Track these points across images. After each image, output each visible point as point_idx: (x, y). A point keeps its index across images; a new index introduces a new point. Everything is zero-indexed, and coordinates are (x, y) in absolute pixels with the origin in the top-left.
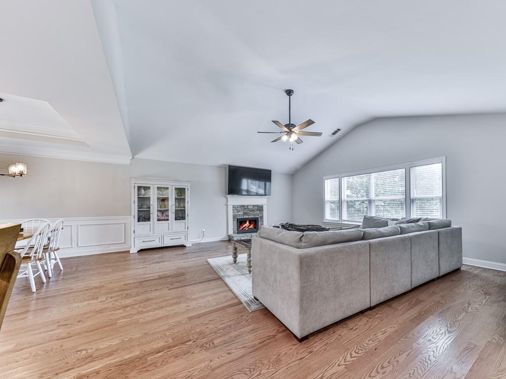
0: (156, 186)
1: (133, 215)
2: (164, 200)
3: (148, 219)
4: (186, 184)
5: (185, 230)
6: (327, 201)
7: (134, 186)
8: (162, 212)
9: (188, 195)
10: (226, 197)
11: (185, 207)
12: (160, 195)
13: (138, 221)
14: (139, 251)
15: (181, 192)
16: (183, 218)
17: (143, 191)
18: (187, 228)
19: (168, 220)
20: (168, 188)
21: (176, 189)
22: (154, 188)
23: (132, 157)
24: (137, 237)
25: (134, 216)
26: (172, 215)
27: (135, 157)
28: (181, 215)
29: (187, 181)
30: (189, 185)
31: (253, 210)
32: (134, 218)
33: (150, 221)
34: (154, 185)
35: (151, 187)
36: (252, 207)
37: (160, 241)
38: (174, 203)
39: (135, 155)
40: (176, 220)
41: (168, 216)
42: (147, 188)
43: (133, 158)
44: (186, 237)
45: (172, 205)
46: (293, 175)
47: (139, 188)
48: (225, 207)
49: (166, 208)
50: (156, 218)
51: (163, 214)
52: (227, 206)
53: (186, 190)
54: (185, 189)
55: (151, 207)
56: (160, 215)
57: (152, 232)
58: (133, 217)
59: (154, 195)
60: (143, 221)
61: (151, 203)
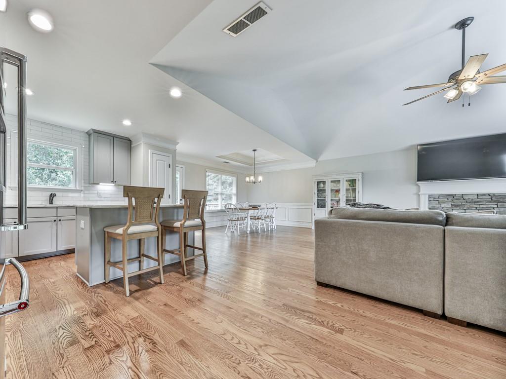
0: (330, 180)
2: (338, 191)
3: (324, 206)
4: (357, 176)
9: (358, 186)
10: (417, 185)
11: (356, 198)
12: (335, 187)
13: (318, 207)
15: (353, 182)
17: (322, 185)
20: (339, 181)
21: (347, 180)
23: (315, 161)
27: (318, 160)
32: (315, 204)
35: (327, 181)
36: (476, 197)
38: (345, 194)
39: (318, 159)
42: (324, 183)
43: (317, 161)
45: (343, 195)
47: (319, 183)
50: (330, 206)
51: (337, 202)
52: (419, 195)
54: (356, 180)
55: (326, 197)
58: (313, 204)
59: (328, 187)
60: (321, 207)
61: (326, 194)
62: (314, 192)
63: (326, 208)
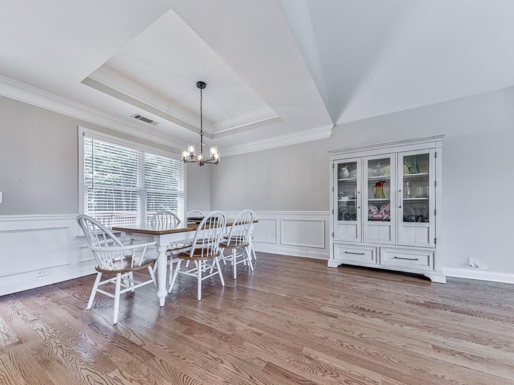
0: (366, 160)
1: (331, 209)
2: (380, 184)
3: (353, 217)
4: (432, 145)
5: (427, 245)
7: (333, 165)
8: (379, 205)
9: (435, 170)
11: (429, 197)
12: (374, 175)
13: (339, 219)
14: (339, 266)
16: (424, 218)
18: (432, 241)
19: (389, 220)
20: (388, 161)
21: (406, 159)
22: (362, 163)
23: (333, 125)
24: (338, 244)
25: (333, 210)
26: (396, 211)
29: (434, 137)
30: (439, 144)
32: (333, 213)
33: (356, 220)
35: (358, 161)
37: (374, 258)
38: (401, 188)
40: (405, 220)
41: (388, 213)
42: (352, 166)
43: (335, 126)
44: (432, 260)
45: (397, 192)
47: (341, 167)
49: (384, 198)
50: (366, 215)
51: (379, 209)
53: (432, 156)
54: (428, 155)
55: (359, 196)
56: (374, 210)
57: (359, 239)
58: (331, 212)
59: (362, 176)
60: (346, 219)
61: (359, 189)
62: (331, 186)
63: (358, 222)
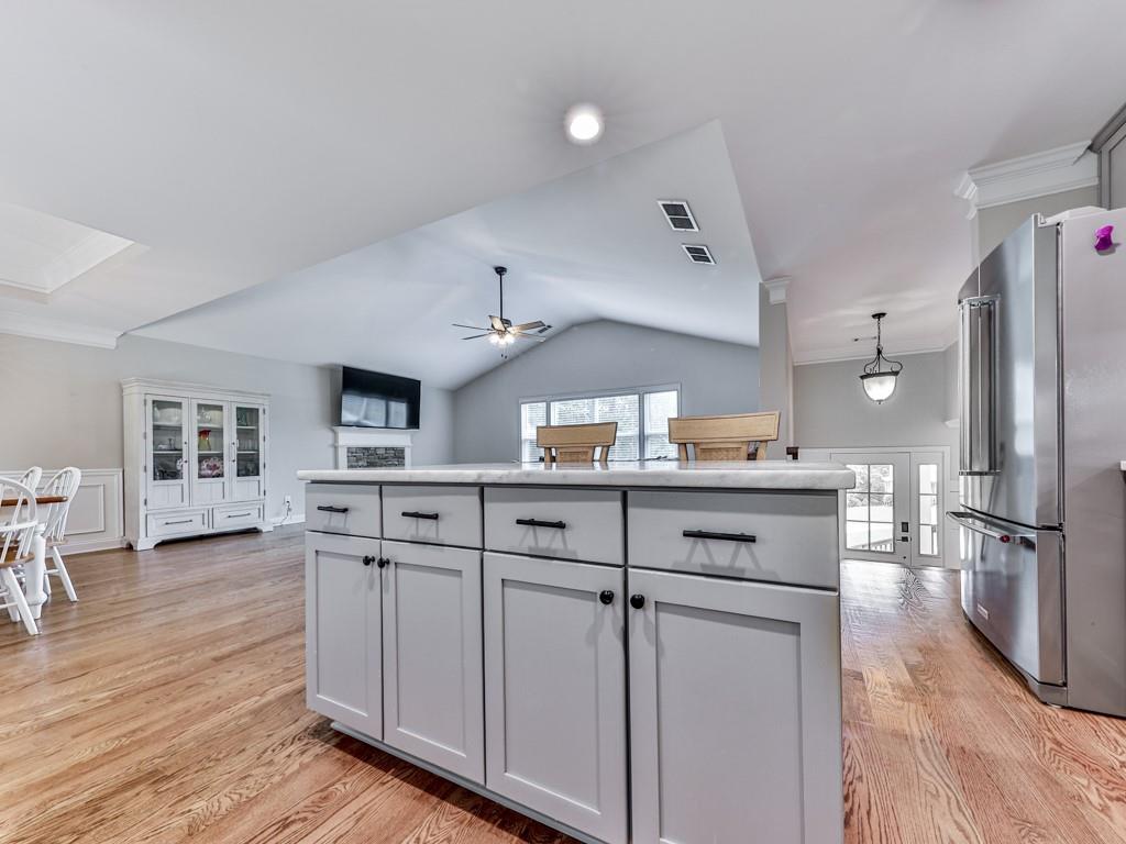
0: (195, 403)
1: (142, 464)
2: (205, 433)
3: (177, 474)
4: (260, 401)
5: (258, 498)
6: (526, 440)
7: (145, 401)
9: (264, 425)
10: (333, 431)
11: (258, 450)
13: (155, 479)
14: (157, 546)
15: (247, 416)
16: (255, 472)
18: (262, 493)
19: (222, 476)
20: (220, 408)
21: (239, 410)
22: (190, 405)
23: (122, 333)
24: (154, 514)
25: (146, 466)
26: (230, 466)
27: (130, 332)
28: (249, 466)
29: (262, 394)
30: (267, 402)
31: (386, 458)
32: (146, 471)
33: (181, 478)
34: (190, 399)
35: (185, 402)
36: (384, 452)
37: (206, 522)
38: (235, 441)
40: (238, 475)
41: (221, 467)
42: (177, 405)
43: (124, 334)
44: (261, 513)
45: (230, 443)
46: (459, 393)
47: (156, 404)
48: (331, 450)
49: (216, 450)
50: (195, 471)
52: (337, 448)
53: (261, 412)
54: (257, 410)
55: (184, 447)
57: (186, 503)
58: (142, 467)
59: (191, 421)
60: (167, 478)
62: (143, 431)
63: (184, 481)
